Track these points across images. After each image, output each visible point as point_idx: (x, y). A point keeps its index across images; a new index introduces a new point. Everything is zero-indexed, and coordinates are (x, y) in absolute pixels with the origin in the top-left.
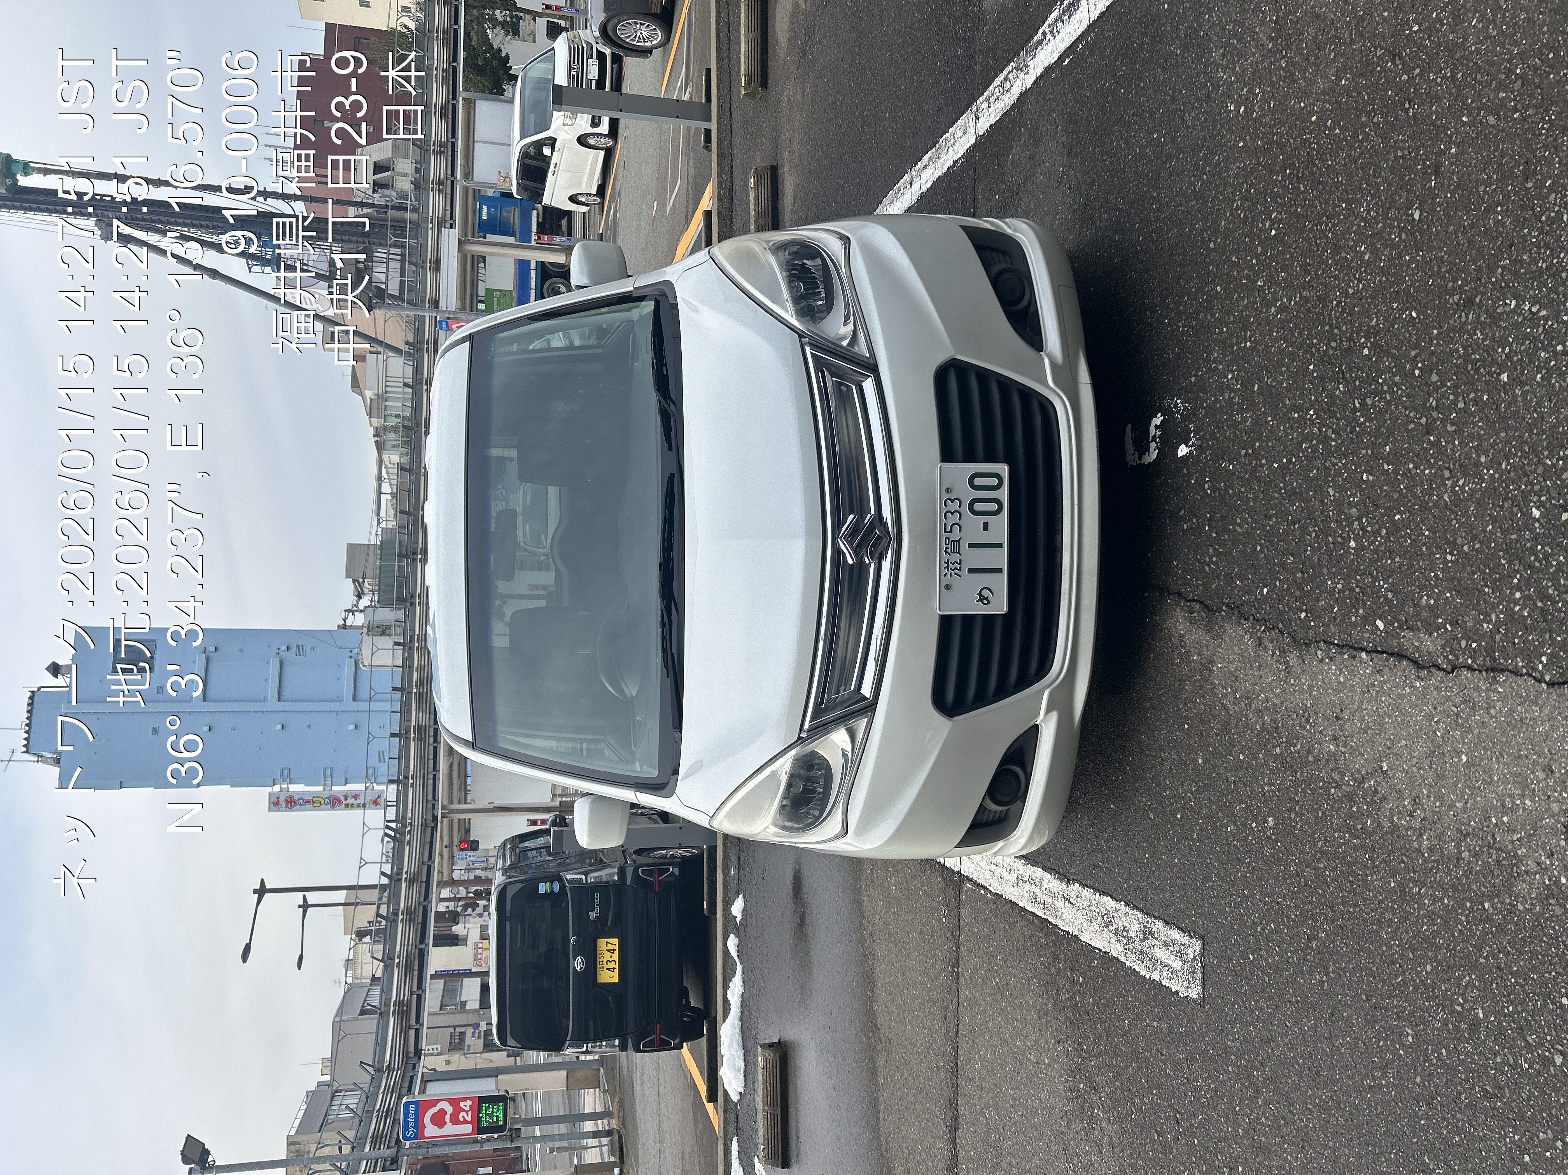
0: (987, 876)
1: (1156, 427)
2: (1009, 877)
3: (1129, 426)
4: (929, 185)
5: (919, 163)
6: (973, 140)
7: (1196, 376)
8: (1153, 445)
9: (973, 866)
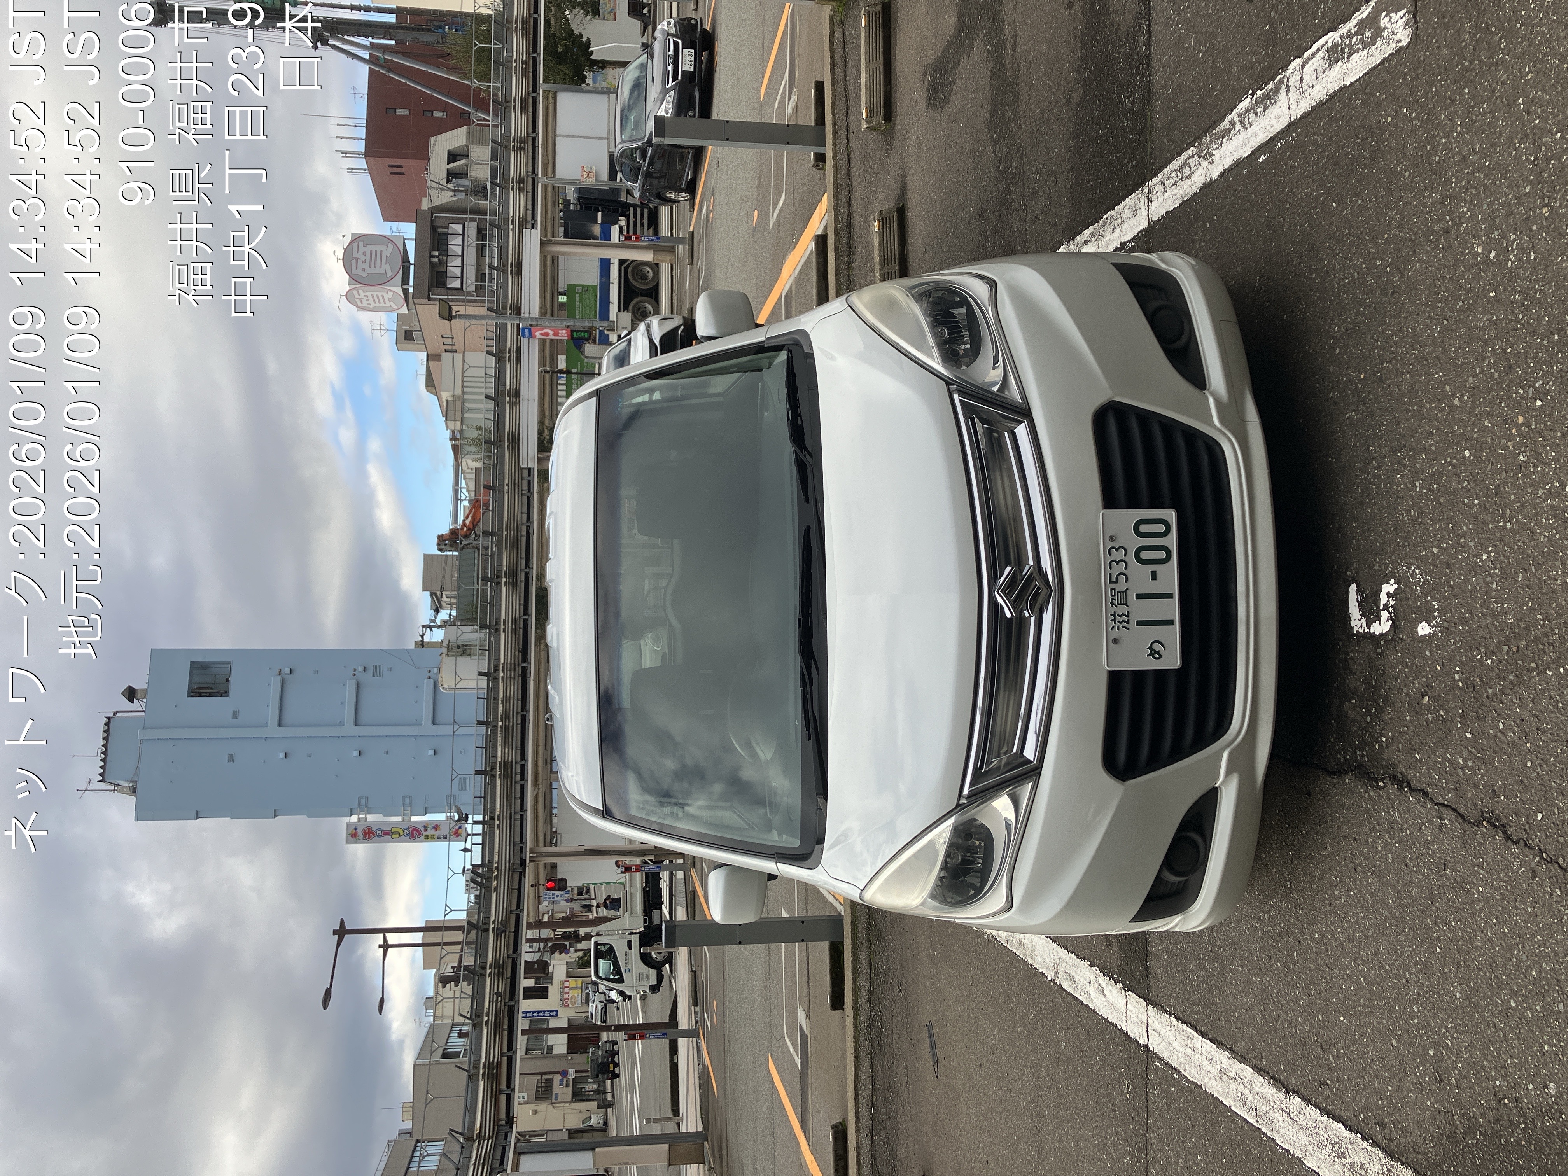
0: (1182, 1060)
1: (1388, 594)
2: (1210, 1068)
3: (1353, 587)
6: (1144, 224)
7: (1439, 547)
8: (1385, 615)
9: (1164, 1043)
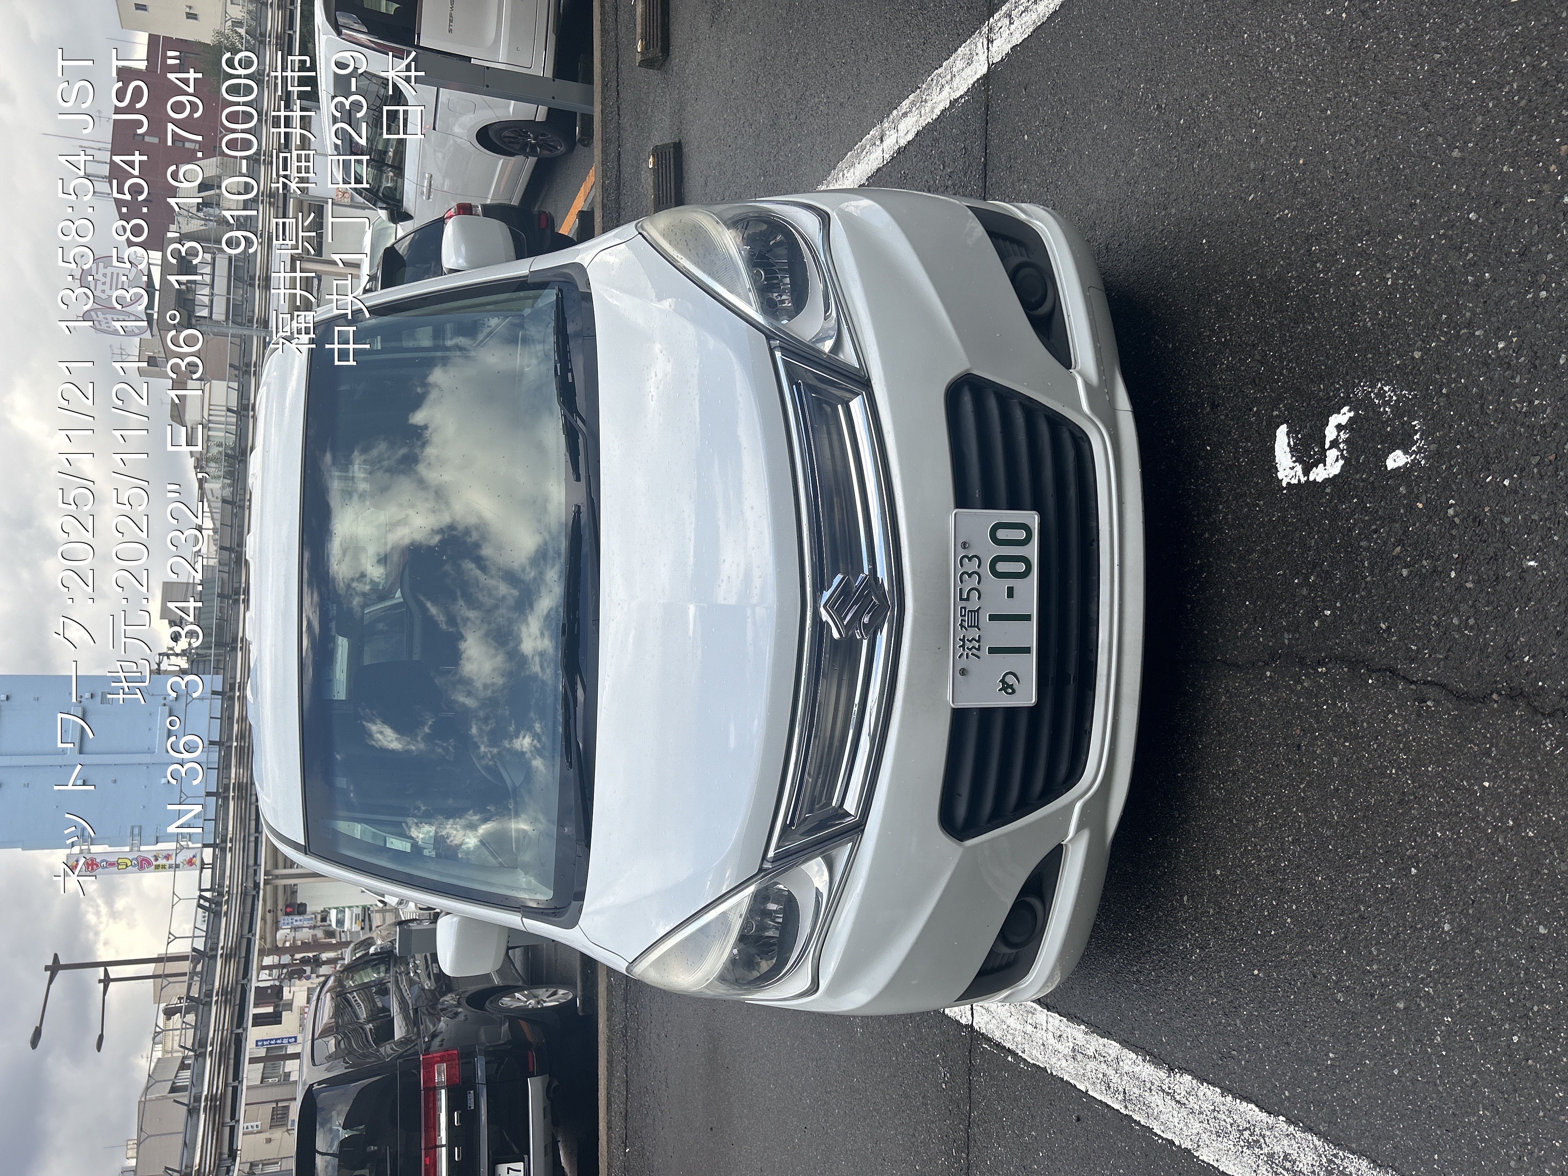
0: (1020, 1039)
1: (1339, 427)
2: (1059, 1046)
3: (1283, 429)
4: (910, 137)
5: (895, 112)
6: (982, 71)
7: (1423, 349)
8: (1332, 454)
9: (994, 1021)
